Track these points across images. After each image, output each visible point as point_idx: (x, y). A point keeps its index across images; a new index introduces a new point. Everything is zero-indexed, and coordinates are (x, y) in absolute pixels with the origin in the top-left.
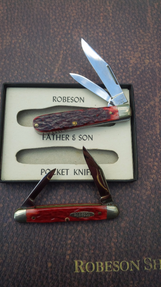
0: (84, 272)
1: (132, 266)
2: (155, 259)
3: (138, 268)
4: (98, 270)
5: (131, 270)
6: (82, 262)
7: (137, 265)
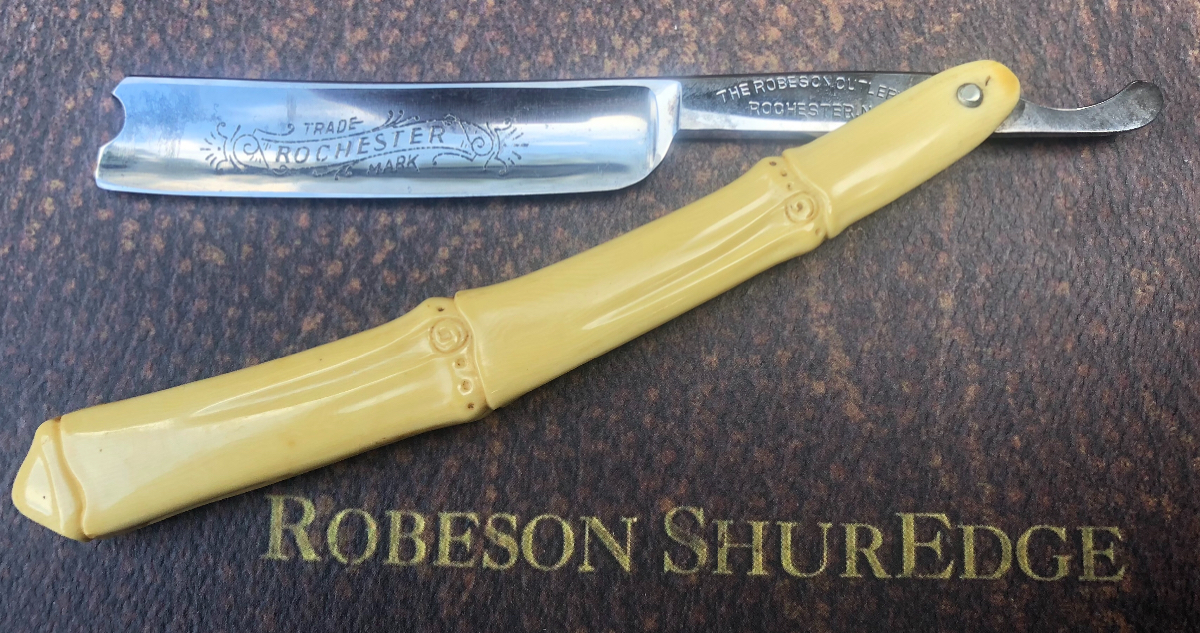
0: (315, 562)
1: (591, 546)
2: (725, 518)
3: (626, 562)
4: (393, 557)
5: (587, 567)
6: (307, 505)
7: (623, 545)
